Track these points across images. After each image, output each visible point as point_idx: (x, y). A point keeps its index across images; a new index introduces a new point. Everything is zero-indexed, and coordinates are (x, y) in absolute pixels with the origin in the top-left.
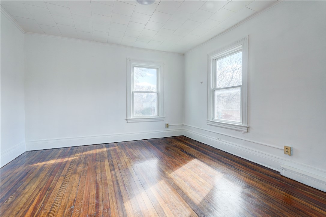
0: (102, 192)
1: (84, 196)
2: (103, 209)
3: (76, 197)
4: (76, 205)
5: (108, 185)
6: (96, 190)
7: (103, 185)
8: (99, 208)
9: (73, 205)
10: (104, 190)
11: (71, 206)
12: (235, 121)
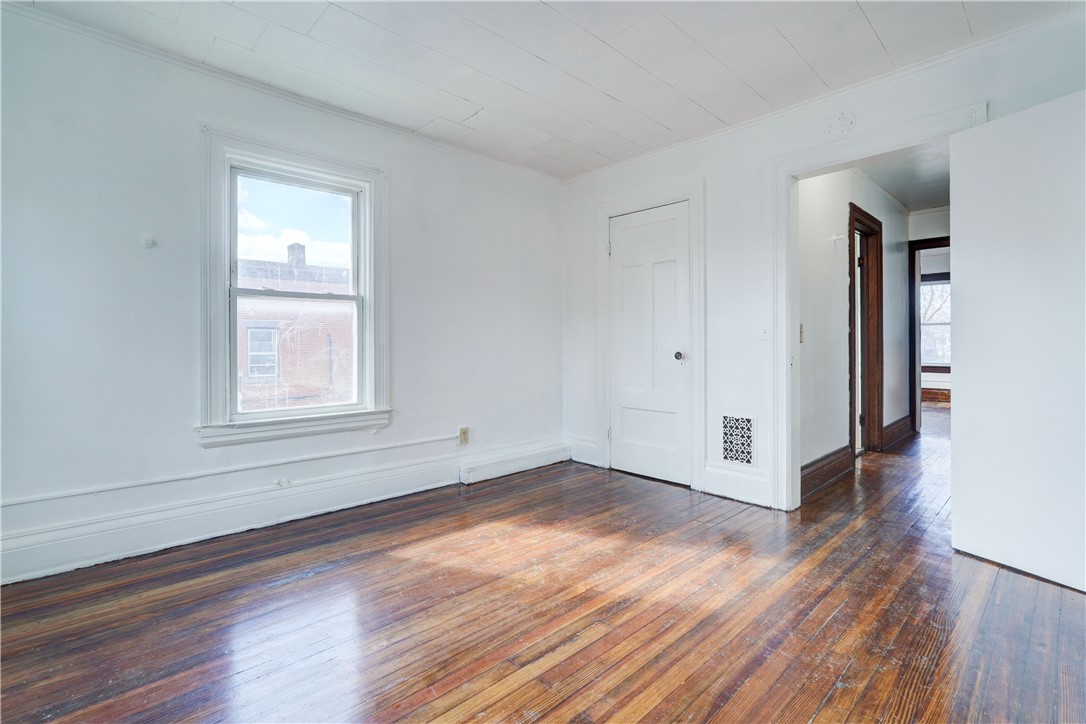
0: (734, 665)
1: (792, 695)
2: (768, 628)
3: (819, 710)
4: (828, 681)
5: (691, 671)
6: (739, 686)
7: (705, 683)
8: (775, 638)
9: (839, 691)
10: (720, 668)
11: (845, 692)
12: (338, 403)
